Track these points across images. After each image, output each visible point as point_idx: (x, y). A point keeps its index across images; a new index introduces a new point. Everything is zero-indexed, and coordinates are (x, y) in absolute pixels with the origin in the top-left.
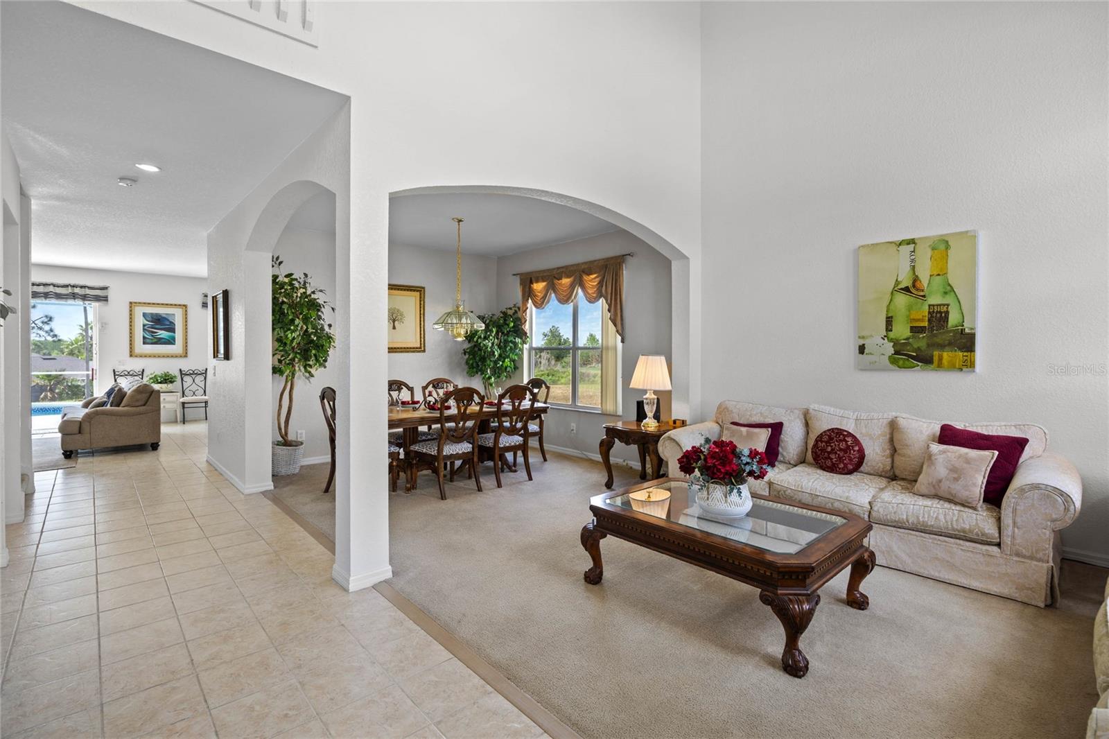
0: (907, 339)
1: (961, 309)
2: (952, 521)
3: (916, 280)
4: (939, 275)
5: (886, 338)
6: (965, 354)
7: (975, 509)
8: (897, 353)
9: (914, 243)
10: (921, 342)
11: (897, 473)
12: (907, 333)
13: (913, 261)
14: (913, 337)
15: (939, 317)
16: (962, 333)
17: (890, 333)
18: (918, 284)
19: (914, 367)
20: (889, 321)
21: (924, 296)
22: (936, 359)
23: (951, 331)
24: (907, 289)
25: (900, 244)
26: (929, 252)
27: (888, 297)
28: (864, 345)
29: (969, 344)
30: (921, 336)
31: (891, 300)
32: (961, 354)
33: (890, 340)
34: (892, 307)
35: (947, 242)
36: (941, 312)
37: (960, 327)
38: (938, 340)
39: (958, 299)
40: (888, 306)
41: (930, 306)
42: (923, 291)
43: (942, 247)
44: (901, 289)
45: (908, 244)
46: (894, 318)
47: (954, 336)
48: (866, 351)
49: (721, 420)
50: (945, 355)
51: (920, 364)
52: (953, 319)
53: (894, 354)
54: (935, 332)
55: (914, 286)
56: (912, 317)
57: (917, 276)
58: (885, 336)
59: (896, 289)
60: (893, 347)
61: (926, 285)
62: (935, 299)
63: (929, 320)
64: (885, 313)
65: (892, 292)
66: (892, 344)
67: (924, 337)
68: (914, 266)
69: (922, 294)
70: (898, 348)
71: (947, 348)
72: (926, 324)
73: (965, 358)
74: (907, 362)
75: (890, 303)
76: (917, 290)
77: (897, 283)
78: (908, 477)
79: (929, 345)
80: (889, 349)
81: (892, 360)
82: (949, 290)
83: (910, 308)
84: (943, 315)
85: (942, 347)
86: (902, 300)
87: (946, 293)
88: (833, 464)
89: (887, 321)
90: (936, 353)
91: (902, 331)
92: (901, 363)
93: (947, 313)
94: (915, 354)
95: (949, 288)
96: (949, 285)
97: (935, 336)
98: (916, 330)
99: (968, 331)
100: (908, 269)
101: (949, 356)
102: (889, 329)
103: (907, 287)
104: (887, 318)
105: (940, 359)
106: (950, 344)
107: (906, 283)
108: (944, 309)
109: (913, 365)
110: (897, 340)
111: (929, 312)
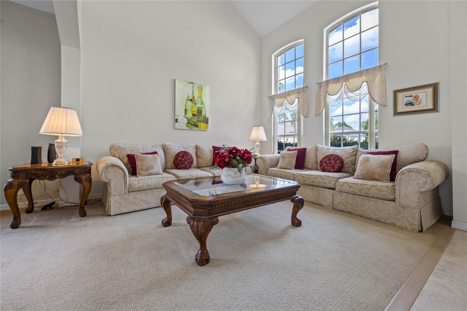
0: (191, 118)
1: (205, 110)
3: (193, 97)
4: (200, 97)
6: (206, 125)
8: (188, 123)
9: (193, 84)
10: (195, 120)
12: (191, 116)
13: (193, 90)
14: (193, 118)
15: (200, 112)
16: (205, 118)
18: (194, 99)
20: (186, 110)
21: (196, 104)
23: (202, 117)
24: (191, 100)
25: (189, 83)
26: (197, 89)
27: (185, 101)
28: (177, 119)
29: (207, 121)
30: (195, 117)
31: (186, 103)
33: (186, 118)
34: (187, 106)
35: (202, 87)
36: (200, 110)
37: (205, 116)
39: (205, 106)
40: (185, 105)
41: (197, 107)
43: (201, 88)
44: (189, 99)
45: (192, 84)
48: (178, 121)
50: (201, 124)
51: (195, 127)
52: (203, 113)
54: (199, 116)
56: (193, 110)
58: (184, 116)
61: (196, 100)
62: (199, 105)
63: (197, 112)
64: (184, 107)
65: (187, 100)
66: (187, 119)
68: (193, 92)
69: (195, 103)
70: (189, 121)
71: (202, 122)
72: (196, 113)
74: (191, 126)
75: (186, 104)
76: (194, 101)
77: (188, 97)
79: (198, 121)
80: (186, 121)
81: (187, 125)
83: (192, 107)
85: (200, 122)
86: (189, 103)
87: (201, 104)
89: (185, 111)
90: (199, 124)
91: (190, 115)
92: (189, 126)
93: (202, 110)
94: (193, 124)
96: (202, 101)
97: (199, 118)
98: (194, 115)
99: (207, 117)
100: (191, 93)
101: (202, 125)
102: (186, 114)
103: (191, 99)
104: (185, 109)
105: (200, 126)
106: (203, 121)
107: (191, 98)
108: (201, 109)
109: (193, 128)
110: (188, 118)
111: (197, 109)
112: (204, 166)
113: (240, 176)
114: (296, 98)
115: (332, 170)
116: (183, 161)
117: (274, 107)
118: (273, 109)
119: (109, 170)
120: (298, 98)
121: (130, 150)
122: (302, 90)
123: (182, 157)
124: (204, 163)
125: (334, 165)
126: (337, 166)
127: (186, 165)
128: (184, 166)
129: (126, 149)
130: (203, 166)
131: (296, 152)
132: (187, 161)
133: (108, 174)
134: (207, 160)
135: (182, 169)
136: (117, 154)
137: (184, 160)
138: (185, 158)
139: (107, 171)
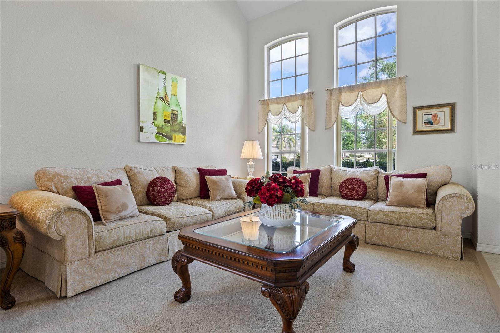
0: (163, 126)
1: (182, 114)
3: (166, 95)
4: (174, 95)
5: (153, 124)
6: (183, 136)
8: (159, 133)
9: (165, 74)
10: (168, 129)
12: (163, 123)
13: (165, 84)
14: (166, 125)
15: (174, 116)
16: (182, 126)
17: (155, 121)
18: (167, 97)
19: (165, 142)
20: (155, 113)
21: (169, 104)
22: (173, 138)
23: (178, 124)
24: (162, 98)
25: (160, 72)
26: (171, 83)
27: (154, 100)
28: (143, 126)
29: (184, 131)
30: (168, 125)
31: (156, 102)
32: (182, 136)
33: (156, 125)
34: (156, 107)
35: (177, 80)
36: (175, 114)
37: (181, 123)
38: (174, 128)
39: (181, 109)
40: (155, 105)
41: (171, 110)
42: (169, 101)
43: (175, 81)
44: (160, 97)
45: (163, 74)
46: (157, 113)
47: (180, 127)
48: (144, 130)
50: (177, 135)
51: (168, 140)
52: (179, 119)
53: (157, 134)
54: (173, 124)
55: (165, 98)
56: (165, 114)
57: (166, 92)
58: (153, 123)
59: (158, 96)
60: (157, 129)
61: (170, 99)
62: (173, 107)
63: (171, 117)
64: (153, 109)
65: (156, 98)
66: (157, 127)
67: (169, 126)
68: (165, 87)
69: (168, 103)
70: (159, 130)
71: (177, 133)
72: (170, 119)
73: (183, 138)
74: (163, 139)
75: (155, 104)
76: (167, 100)
77: (158, 94)
79: (171, 130)
80: (155, 130)
81: (157, 137)
83: (164, 109)
84: (176, 116)
85: (175, 131)
86: (160, 103)
87: (177, 105)
89: (154, 114)
90: (174, 135)
91: (160, 121)
92: (160, 138)
93: (177, 115)
94: (166, 134)
96: (178, 102)
97: (173, 126)
98: (166, 121)
99: (184, 125)
100: (163, 87)
101: (178, 138)
102: (155, 119)
103: (163, 97)
104: (154, 112)
105: (175, 138)
106: (178, 131)
107: (162, 95)
108: (176, 113)
109: (165, 140)
110: (159, 126)
111: (171, 113)
112: (188, 198)
113: (291, 215)
114: (301, 106)
115: (356, 197)
116: (163, 192)
117: (268, 115)
118: (267, 117)
119: (62, 218)
120: (302, 106)
121: (76, 179)
122: (307, 97)
123: (160, 186)
124: (187, 194)
125: (358, 191)
126: (362, 192)
127: (166, 199)
128: (163, 199)
129: (70, 178)
130: (185, 198)
131: (310, 175)
132: (167, 192)
133: (62, 225)
134: (192, 189)
135: (161, 205)
136: (53, 186)
137: (163, 190)
138: (164, 188)
139: (59, 220)
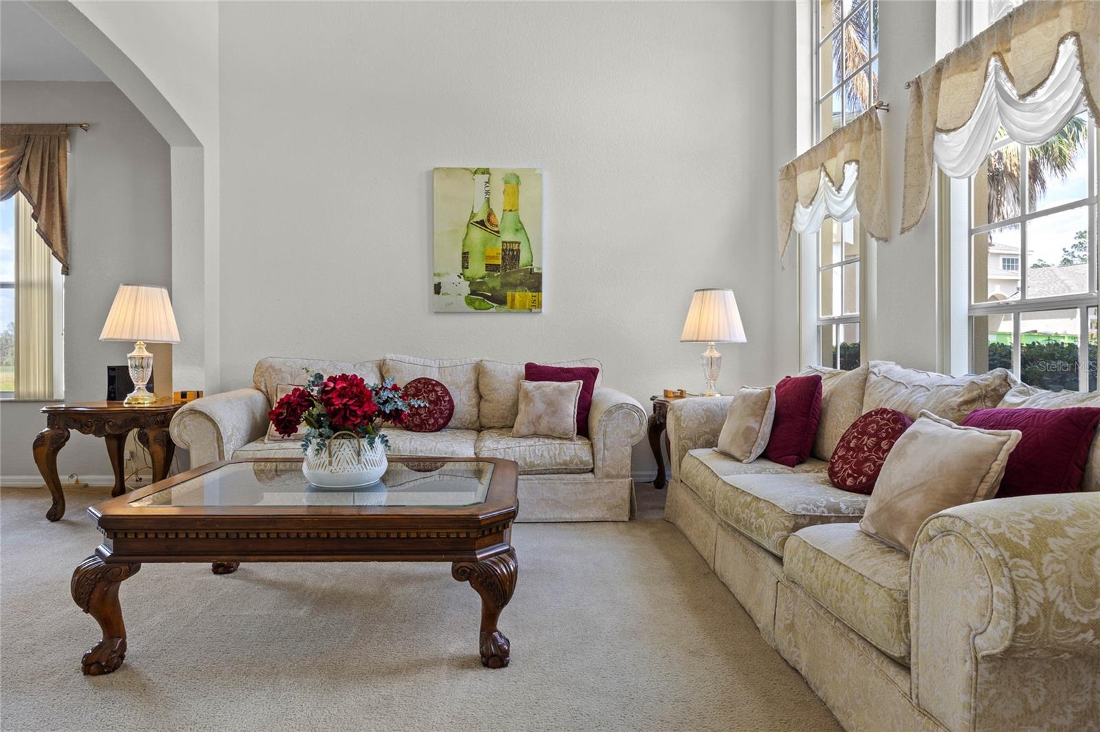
0: (483, 278)
1: (530, 248)
2: (555, 456)
3: (490, 214)
4: (511, 211)
5: (462, 276)
6: (534, 294)
7: (571, 439)
8: (473, 293)
9: (489, 173)
10: (495, 282)
11: (484, 421)
12: (483, 272)
13: (487, 192)
14: (489, 276)
15: (511, 255)
16: (531, 273)
17: (466, 270)
18: (492, 219)
19: (490, 308)
20: (465, 256)
21: (498, 232)
22: (509, 299)
23: (521, 271)
24: (482, 223)
25: (475, 173)
26: (503, 185)
27: (464, 230)
28: (440, 283)
29: (536, 284)
30: (496, 275)
31: (467, 234)
32: (530, 294)
33: (467, 279)
34: (468, 243)
35: (518, 177)
36: (513, 250)
37: (530, 267)
38: (511, 280)
39: (527, 238)
40: (464, 240)
41: (503, 242)
42: (497, 226)
43: (514, 182)
44: (476, 222)
45: (483, 173)
46: (470, 253)
47: (525, 275)
48: (442, 291)
49: (263, 384)
50: (517, 294)
51: (495, 305)
52: (524, 258)
53: (471, 294)
54: (508, 271)
55: (489, 220)
56: (487, 254)
57: (491, 209)
58: (461, 274)
59: (471, 222)
60: (469, 286)
61: (499, 220)
62: (508, 236)
63: (503, 258)
64: (461, 247)
65: (468, 225)
66: (469, 282)
67: (498, 276)
68: (488, 198)
69: (496, 229)
70: (474, 287)
71: (519, 288)
72: (500, 262)
73: (534, 298)
74: (483, 303)
75: (466, 236)
76: (492, 224)
77: (473, 215)
78: (496, 425)
79: (504, 285)
80: (465, 288)
81: (469, 301)
82: (520, 228)
83: (485, 244)
84: (515, 253)
85: (514, 286)
86: (477, 234)
87: (517, 230)
88: (422, 421)
89: (463, 257)
90: (509, 293)
91: (477, 269)
92: (477, 304)
93: (518, 251)
94: (490, 294)
95: (520, 225)
96: (520, 222)
97: (508, 275)
98: (491, 268)
99: (535, 270)
100: (483, 200)
101: (520, 296)
102: (465, 267)
103: (482, 221)
104: (463, 253)
105: (513, 300)
106: (522, 284)
107: (481, 216)
108: (516, 247)
109: (488, 307)
110: (473, 279)
111: (503, 249)
117: (795, 207)
118: (793, 215)
121: (291, 375)
129: (282, 372)
